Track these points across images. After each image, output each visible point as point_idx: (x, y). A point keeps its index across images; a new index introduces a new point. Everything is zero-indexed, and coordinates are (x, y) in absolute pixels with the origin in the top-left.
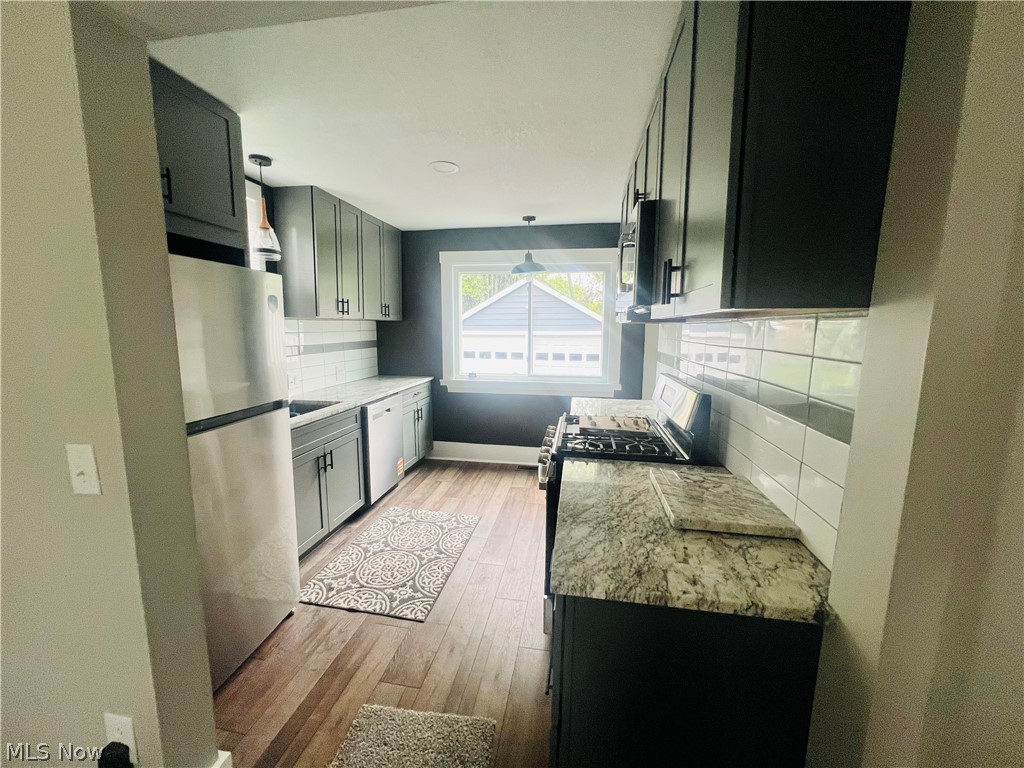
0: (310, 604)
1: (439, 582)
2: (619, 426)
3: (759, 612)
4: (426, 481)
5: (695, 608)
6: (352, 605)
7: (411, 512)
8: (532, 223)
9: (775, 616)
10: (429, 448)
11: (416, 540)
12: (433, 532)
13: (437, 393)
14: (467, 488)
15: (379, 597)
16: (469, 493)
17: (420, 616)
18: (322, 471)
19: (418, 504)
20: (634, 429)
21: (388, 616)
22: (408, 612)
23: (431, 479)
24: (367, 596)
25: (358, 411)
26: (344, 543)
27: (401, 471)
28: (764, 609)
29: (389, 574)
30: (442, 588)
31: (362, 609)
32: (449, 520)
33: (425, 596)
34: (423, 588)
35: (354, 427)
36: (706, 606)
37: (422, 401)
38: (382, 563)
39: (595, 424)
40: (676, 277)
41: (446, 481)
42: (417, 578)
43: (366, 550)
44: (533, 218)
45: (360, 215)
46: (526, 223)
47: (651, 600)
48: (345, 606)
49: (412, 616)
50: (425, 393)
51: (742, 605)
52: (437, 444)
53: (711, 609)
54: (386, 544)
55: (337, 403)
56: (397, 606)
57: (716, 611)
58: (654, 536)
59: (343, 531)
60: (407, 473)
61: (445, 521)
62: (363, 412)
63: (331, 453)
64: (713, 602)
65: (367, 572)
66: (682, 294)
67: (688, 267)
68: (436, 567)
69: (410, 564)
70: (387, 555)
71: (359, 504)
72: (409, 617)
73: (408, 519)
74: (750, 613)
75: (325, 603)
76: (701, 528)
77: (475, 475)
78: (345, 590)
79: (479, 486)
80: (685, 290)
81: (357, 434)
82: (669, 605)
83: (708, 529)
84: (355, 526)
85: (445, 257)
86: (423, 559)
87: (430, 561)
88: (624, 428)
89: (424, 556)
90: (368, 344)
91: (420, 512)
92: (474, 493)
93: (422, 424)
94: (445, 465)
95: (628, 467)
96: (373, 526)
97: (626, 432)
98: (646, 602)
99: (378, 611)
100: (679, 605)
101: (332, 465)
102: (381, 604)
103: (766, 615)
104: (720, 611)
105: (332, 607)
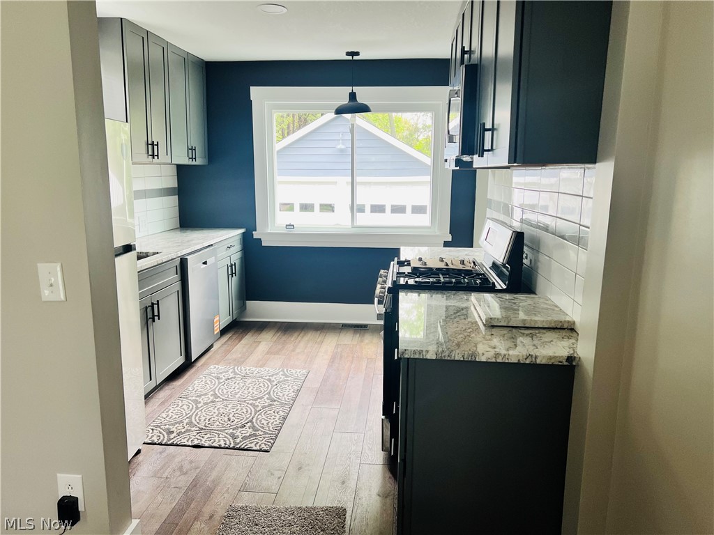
0: (153, 444)
1: (278, 423)
2: (447, 265)
3: (534, 359)
4: (244, 341)
5: (494, 360)
6: (196, 442)
7: (234, 369)
8: (355, 58)
9: (544, 362)
10: (242, 308)
11: (246, 392)
12: (261, 385)
13: (250, 245)
14: (290, 346)
15: (221, 436)
16: (293, 351)
17: (265, 448)
18: (150, 321)
19: (240, 362)
20: (461, 267)
21: (233, 448)
22: (253, 445)
23: (248, 339)
24: (208, 436)
25: (177, 262)
26: (171, 396)
27: (217, 331)
28: (536, 357)
29: (226, 419)
30: (281, 427)
31: (207, 445)
32: (277, 374)
33: (265, 433)
34: (263, 428)
35: (174, 277)
36: (501, 358)
37: (235, 256)
38: (216, 411)
39: (425, 264)
40: (488, 135)
41: (266, 341)
42: (254, 420)
43: (196, 402)
44: (357, 54)
45: (166, 46)
46: (350, 58)
47: (465, 357)
48: (190, 443)
49: (258, 448)
50: (237, 247)
51: (523, 356)
52: (250, 304)
53: (504, 361)
54: (215, 396)
55: (154, 254)
56: (241, 442)
57: (507, 361)
58: (471, 330)
59: (167, 388)
60: (224, 332)
61: (272, 375)
62: (183, 263)
63: (158, 304)
64: (505, 355)
65: (203, 419)
66: (492, 149)
67: (496, 129)
68: (272, 412)
69: (244, 411)
70: (219, 405)
71: (179, 361)
72: (255, 448)
73: (232, 375)
74: (528, 362)
75: (169, 443)
76: (505, 325)
77: (296, 335)
78: (185, 432)
79: (302, 344)
80: (494, 148)
81: (177, 286)
82: (477, 360)
83: (510, 325)
84: (177, 383)
85: (256, 93)
86: (257, 406)
87: (264, 407)
88: (451, 266)
89: (257, 404)
90: (168, 192)
91: (243, 369)
92: (298, 350)
93: (235, 279)
94: (261, 327)
95: (454, 295)
96: (196, 381)
97: (453, 269)
98: (462, 359)
99: (223, 446)
100: (483, 359)
101: (158, 316)
102: (224, 441)
103: (538, 361)
104: (510, 361)
105: (178, 445)
